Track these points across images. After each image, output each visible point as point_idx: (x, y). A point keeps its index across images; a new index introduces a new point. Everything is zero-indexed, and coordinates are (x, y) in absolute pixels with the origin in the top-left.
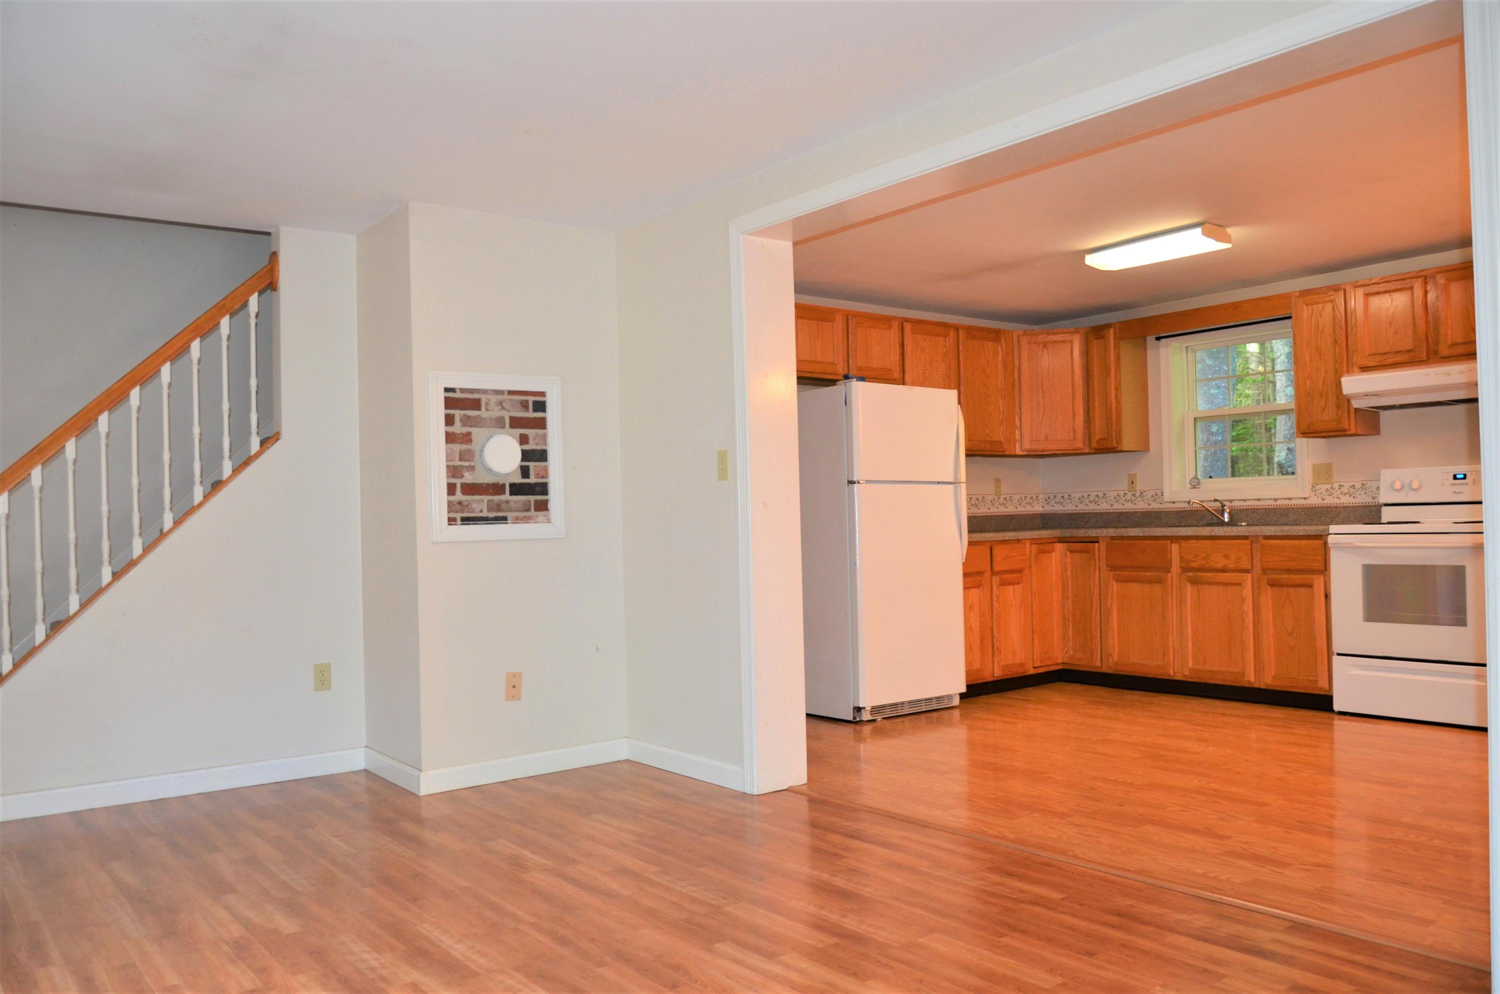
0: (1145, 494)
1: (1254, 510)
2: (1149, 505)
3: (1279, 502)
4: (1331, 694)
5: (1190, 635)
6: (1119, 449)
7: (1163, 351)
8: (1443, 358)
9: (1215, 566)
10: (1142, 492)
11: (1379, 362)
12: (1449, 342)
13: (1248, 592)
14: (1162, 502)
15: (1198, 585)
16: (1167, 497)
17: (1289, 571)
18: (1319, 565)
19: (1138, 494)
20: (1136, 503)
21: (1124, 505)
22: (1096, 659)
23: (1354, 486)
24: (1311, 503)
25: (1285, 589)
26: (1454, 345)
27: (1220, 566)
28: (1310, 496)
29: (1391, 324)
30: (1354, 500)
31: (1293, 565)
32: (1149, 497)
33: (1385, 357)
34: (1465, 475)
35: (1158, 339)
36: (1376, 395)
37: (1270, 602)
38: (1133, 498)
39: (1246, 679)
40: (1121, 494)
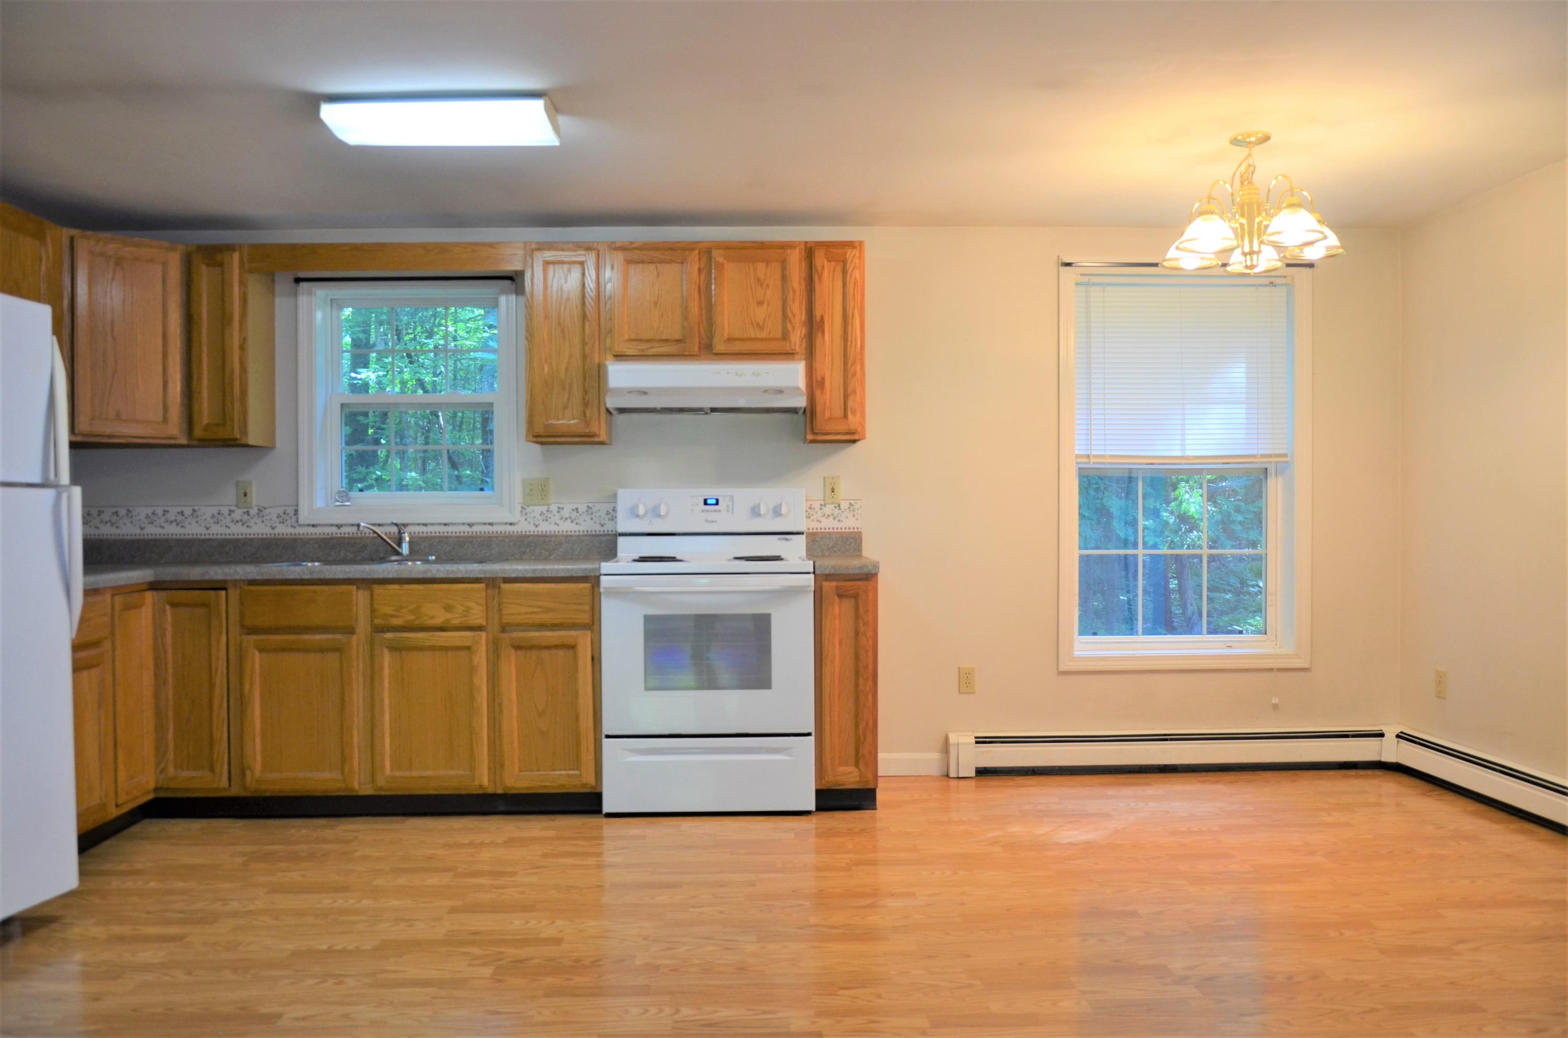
0: (265, 512)
1: (442, 540)
2: (273, 528)
3: (475, 529)
4: (598, 791)
5: (387, 726)
6: (243, 442)
7: (303, 300)
8: (716, 354)
9: (427, 622)
10: (262, 509)
11: (642, 350)
12: (726, 336)
13: (481, 658)
14: (295, 525)
15: (400, 652)
16: (304, 516)
17: (541, 626)
18: (585, 618)
19: (254, 511)
20: (250, 525)
21: (229, 527)
22: (221, 775)
23: (577, 509)
24: (519, 530)
25: (534, 653)
26: (730, 340)
27: (438, 621)
28: (519, 521)
29: (656, 304)
30: (577, 528)
31: (547, 618)
32: (274, 517)
33: (649, 345)
34: (717, 500)
35: (298, 280)
36: (643, 392)
37: (513, 671)
38: (245, 517)
39: (477, 783)
40: (225, 511)
